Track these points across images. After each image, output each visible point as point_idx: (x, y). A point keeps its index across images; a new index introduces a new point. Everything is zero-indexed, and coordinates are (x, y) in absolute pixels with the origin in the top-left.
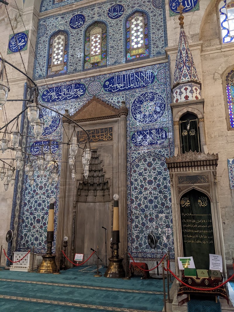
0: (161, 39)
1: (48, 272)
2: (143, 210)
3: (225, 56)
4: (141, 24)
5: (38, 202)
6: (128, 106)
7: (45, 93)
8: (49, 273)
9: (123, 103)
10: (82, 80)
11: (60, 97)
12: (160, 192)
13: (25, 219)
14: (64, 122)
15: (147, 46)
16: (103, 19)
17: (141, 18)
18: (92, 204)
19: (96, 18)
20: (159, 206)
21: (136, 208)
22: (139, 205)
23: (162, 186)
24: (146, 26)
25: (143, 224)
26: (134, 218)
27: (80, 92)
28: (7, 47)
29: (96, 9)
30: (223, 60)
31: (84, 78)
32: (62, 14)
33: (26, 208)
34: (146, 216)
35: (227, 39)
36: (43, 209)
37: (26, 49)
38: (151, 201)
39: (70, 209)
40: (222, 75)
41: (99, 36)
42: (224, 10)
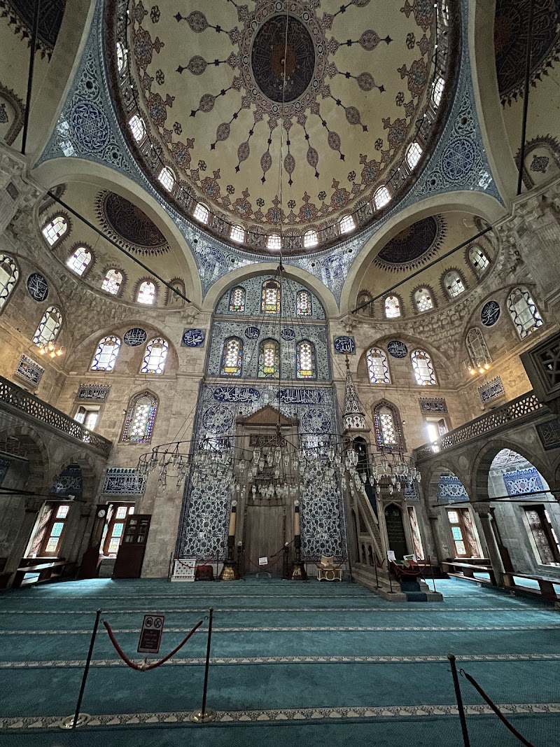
0: (326, 368)
1: (231, 579)
2: (314, 516)
3: (373, 393)
4: (309, 351)
5: (207, 504)
6: (299, 418)
7: (218, 391)
8: (233, 579)
9: (295, 414)
10: (256, 387)
11: (234, 398)
12: (328, 499)
13: (190, 521)
14: (237, 423)
15: (314, 370)
16: (277, 337)
17: (309, 346)
18: (257, 507)
19: (270, 335)
20: (327, 512)
21: (307, 513)
22: (311, 511)
23: (330, 494)
24: (313, 353)
25: (314, 529)
26: (305, 523)
27: (254, 398)
28: (181, 339)
29: (270, 327)
30: (371, 395)
31: (258, 386)
32: (238, 322)
33: (191, 510)
34: (316, 522)
35: (373, 380)
36: (212, 512)
37: (203, 347)
38: (321, 508)
39: (242, 513)
40: (371, 407)
41: (272, 351)
42: (369, 358)
